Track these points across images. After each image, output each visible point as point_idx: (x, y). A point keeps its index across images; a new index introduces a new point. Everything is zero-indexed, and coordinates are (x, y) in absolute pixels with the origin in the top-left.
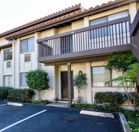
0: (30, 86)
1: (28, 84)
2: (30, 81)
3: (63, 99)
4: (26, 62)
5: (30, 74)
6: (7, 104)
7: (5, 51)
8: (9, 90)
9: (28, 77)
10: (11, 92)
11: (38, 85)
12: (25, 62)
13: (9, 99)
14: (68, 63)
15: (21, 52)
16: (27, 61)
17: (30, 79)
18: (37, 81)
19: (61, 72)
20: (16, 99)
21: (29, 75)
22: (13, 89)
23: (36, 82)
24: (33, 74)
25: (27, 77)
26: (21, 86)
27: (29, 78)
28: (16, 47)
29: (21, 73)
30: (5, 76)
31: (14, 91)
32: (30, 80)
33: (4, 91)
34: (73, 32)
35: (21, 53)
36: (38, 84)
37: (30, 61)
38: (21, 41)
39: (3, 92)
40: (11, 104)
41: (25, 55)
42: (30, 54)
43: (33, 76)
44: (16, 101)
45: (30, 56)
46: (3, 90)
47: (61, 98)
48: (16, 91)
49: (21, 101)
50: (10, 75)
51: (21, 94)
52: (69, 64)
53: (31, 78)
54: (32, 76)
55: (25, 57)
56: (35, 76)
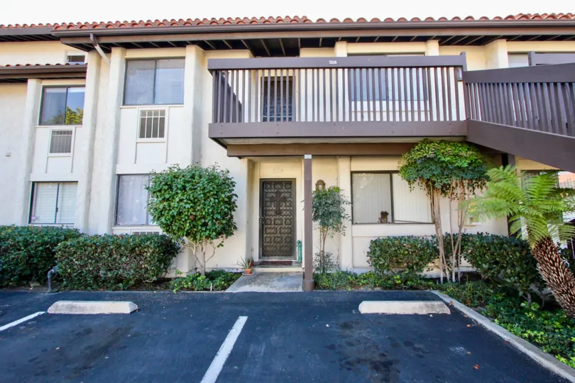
0: (167, 227)
1: (163, 219)
2: (170, 206)
3: (266, 259)
4: (145, 139)
5: (172, 181)
6: (46, 310)
7: (44, 88)
8: (58, 241)
9: (160, 191)
10: (73, 249)
11: (203, 221)
12: (142, 136)
13: (57, 278)
14: (306, 154)
15: (125, 100)
16: (149, 136)
17: (168, 200)
18: (201, 206)
19: (261, 179)
20: (96, 278)
21: (166, 184)
22: (81, 239)
23: (194, 211)
24: (186, 182)
25: (156, 192)
26: (116, 223)
27: (167, 196)
28: (102, 80)
29: (119, 176)
30: (38, 182)
31: (86, 245)
32: (172, 204)
33: (33, 246)
34: (335, 62)
35: (124, 104)
36: (204, 217)
37: (162, 135)
38: (128, 61)
39: (23, 253)
40: (72, 307)
41: (143, 113)
42: (163, 113)
43: (184, 188)
44: (94, 286)
45: (163, 120)
46: (26, 244)
47: (259, 258)
48: (96, 248)
49: (121, 285)
50: (64, 182)
51: (121, 255)
52: (308, 157)
53: (177, 193)
54: (179, 186)
55: (143, 120)
56: (191, 189)
